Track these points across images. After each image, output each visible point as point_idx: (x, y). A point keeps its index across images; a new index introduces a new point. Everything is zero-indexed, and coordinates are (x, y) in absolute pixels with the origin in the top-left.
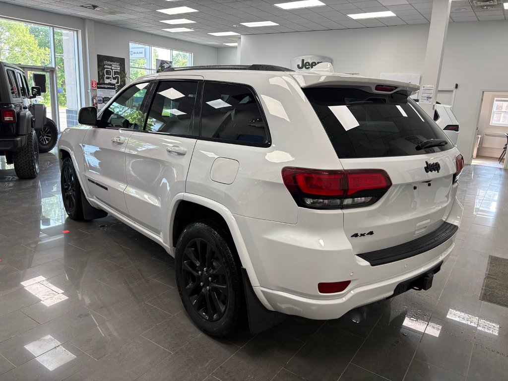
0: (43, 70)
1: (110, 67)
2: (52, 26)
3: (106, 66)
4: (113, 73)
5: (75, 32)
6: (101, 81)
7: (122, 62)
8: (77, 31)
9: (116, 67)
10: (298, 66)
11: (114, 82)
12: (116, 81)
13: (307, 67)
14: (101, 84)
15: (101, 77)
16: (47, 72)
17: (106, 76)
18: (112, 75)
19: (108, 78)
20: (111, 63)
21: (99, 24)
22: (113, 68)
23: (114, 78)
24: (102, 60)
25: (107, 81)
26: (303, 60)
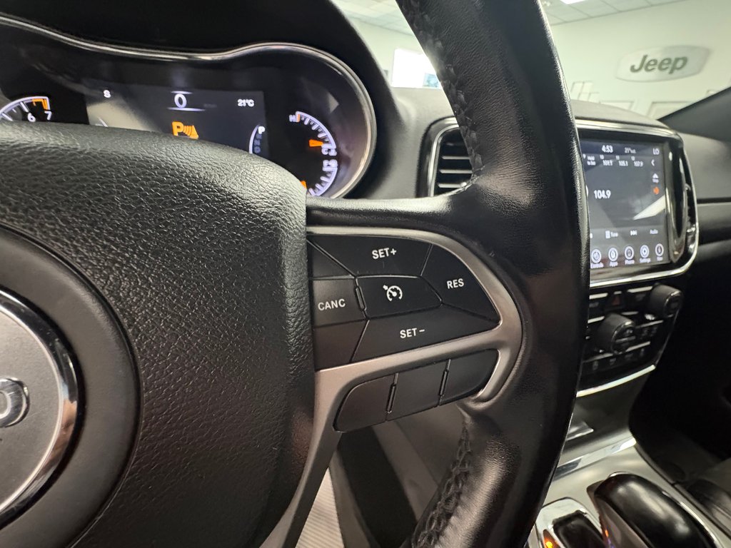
10: (633, 67)
26: (645, 57)
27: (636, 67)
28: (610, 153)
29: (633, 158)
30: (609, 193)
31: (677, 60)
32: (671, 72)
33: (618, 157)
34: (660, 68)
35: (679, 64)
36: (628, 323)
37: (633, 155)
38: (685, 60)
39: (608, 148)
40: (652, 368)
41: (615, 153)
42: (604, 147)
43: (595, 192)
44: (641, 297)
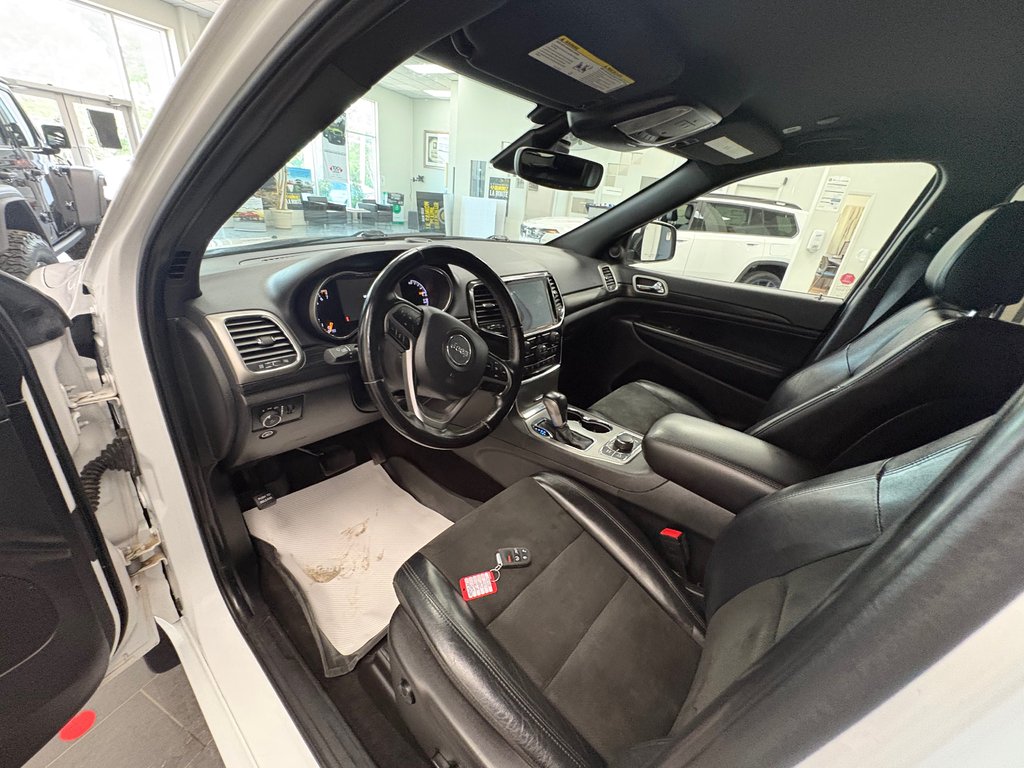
0: (108, 103)
2: (108, 11)
5: (163, 33)
8: (166, 30)
16: (116, 108)
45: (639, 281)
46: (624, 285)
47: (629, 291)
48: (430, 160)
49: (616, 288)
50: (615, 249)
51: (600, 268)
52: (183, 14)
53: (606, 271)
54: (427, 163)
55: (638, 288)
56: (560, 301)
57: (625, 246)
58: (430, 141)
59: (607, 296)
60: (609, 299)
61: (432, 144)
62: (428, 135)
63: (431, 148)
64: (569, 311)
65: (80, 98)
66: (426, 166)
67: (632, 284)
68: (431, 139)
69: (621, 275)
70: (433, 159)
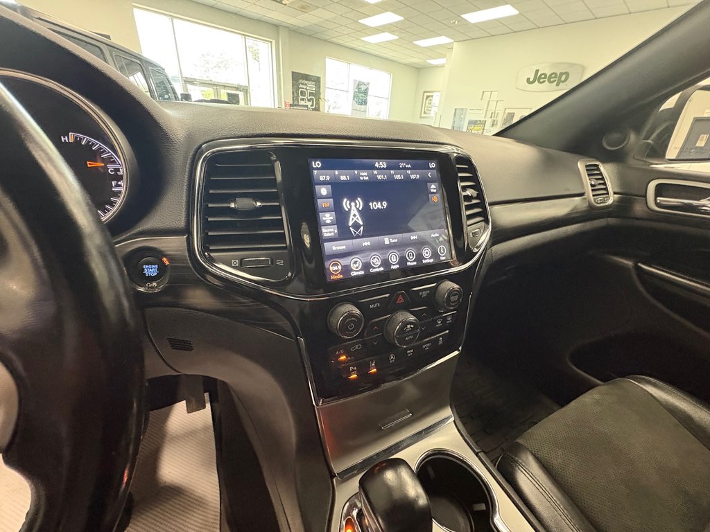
0: (237, 89)
1: (304, 87)
2: (243, 35)
3: (301, 86)
4: (307, 94)
5: (270, 44)
6: (296, 103)
7: (317, 81)
8: (271, 42)
9: (312, 87)
10: (528, 79)
11: (309, 104)
12: (311, 103)
13: (541, 80)
14: (296, 105)
15: (295, 98)
16: (240, 91)
17: (301, 97)
18: (307, 96)
19: (303, 100)
20: (307, 82)
21: (294, 32)
22: (308, 88)
23: (309, 100)
24: (297, 78)
25: (302, 103)
26: (537, 71)
27: (531, 80)
28: (383, 169)
29: (409, 172)
30: (385, 204)
31: (562, 74)
32: (557, 85)
33: (392, 172)
34: (550, 82)
35: (563, 78)
36: (412, 318)
37: (408, 169)
38: (567, 74)
39: (382, 164)
40: (456, 353)
41: (389, 168)
42: (377, 163)
43: (371, 204)
44: (424, 294)
45: (660, 191)
46: (628, 199)
47: (638, 209)
48: (425, 113)
49: (610, 202)
50: (615, 136)
51: (581, 166)
52: (281, 28)
53: (592, 171)
54: (423, 115)
55: (658, 205)
56: (484, 215)
57: (638, 130)
58: (426, 99)
59: (591, 213)
60: (595, 218)
61: (428, 100)
62: (426, 94)
63: (427, 104)
64: (500, 235)
65: (225, 87)
66: (421, 117)
67: (645, 196)
68: (428, 97)
69: (622, 179)
70: (427, 112)
